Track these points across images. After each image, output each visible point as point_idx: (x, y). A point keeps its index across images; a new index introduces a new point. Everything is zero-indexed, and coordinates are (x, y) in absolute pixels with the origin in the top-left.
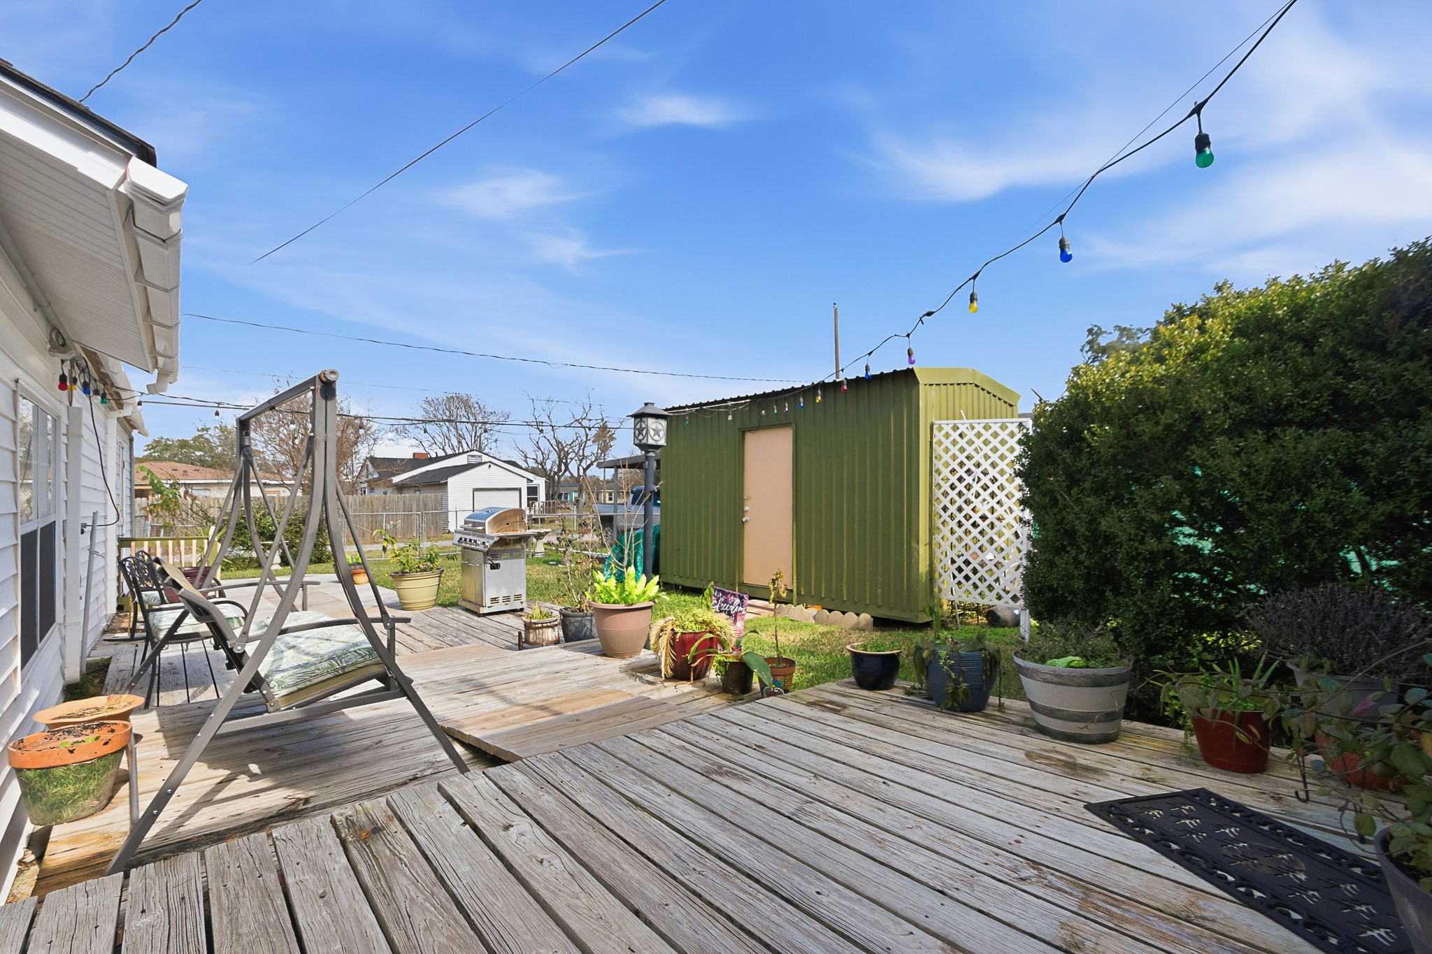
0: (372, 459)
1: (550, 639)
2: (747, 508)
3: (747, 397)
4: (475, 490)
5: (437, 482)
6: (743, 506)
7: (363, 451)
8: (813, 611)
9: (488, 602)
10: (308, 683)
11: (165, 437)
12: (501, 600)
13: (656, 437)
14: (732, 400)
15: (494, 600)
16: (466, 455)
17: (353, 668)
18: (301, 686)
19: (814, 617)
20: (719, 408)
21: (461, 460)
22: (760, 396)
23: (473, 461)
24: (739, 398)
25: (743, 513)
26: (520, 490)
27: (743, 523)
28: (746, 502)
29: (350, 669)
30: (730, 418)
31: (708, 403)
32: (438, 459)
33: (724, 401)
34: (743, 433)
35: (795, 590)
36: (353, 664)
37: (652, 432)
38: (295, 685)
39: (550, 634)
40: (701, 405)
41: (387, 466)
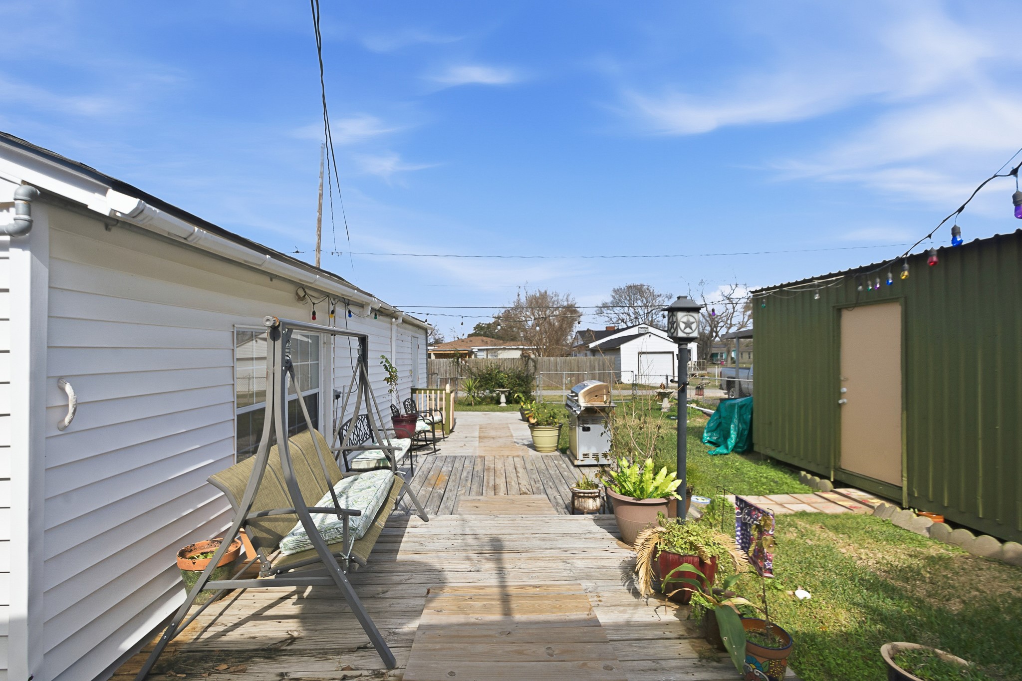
0: (579, 332)
1: (591, 508)
2: (844, 390)
3: (840, 273)
4: (640, 353)
5: (613, 348)
6: (839, 388)
7: (577, 328)
8: (928, 521)
9: (580, 457)
10: (303, 549)
11: (482, 323)
12: (591, 456)
13: (688, 330)
14: (822, 278)
15: (586, 455)
16: (637, 328)
17: (334, 542)
18: (298, 550)
19: (929, 529)
20: (802, 287)
21: (634, 331)
22: (856, 271)
23: (642, 331)
24: (831, 275)
25: (840, 395)
26: (672, 353)
27: (840, 405)
28: (843, 383)
29: (332, 542)
30: (817, 297)
31: (789, 284)
32: (619, 331)
33: (813, 279)
34: (839, 311)
35: (905, 489)
36: (333, 539)
37: (682, 326)
38: (293, 549)
39: (591, 504)
40: (782, 286)
41: (588, 336)
